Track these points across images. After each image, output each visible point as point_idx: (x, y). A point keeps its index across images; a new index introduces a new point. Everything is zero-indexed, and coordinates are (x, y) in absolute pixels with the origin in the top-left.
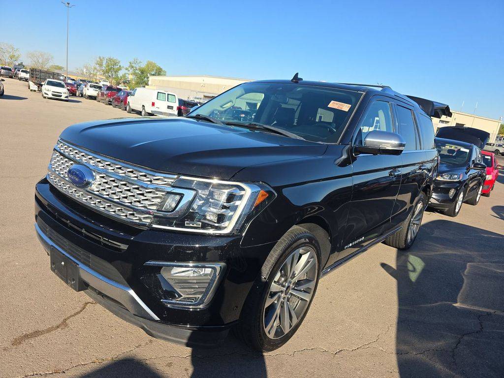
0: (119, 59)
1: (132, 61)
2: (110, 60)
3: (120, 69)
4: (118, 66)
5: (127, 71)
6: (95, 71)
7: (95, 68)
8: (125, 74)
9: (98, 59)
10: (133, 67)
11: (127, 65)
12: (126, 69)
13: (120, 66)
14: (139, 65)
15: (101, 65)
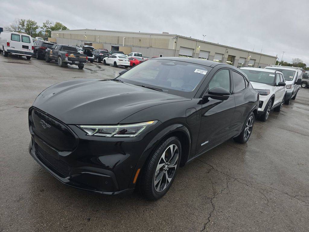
0: (36, 21)
1: (45, 22)
2: (29, 21)
3: (37, 28)
4: (36, 26)
5: (42, 30)
6: (19, 29)
7: (19, 28)
8: (41, 31)
9: (21, 22)
10: (46, 26)
11: (42, 25)
12: (42, 28)
13: (37, 26)
14: (50, 25)
15: (23, 25)
